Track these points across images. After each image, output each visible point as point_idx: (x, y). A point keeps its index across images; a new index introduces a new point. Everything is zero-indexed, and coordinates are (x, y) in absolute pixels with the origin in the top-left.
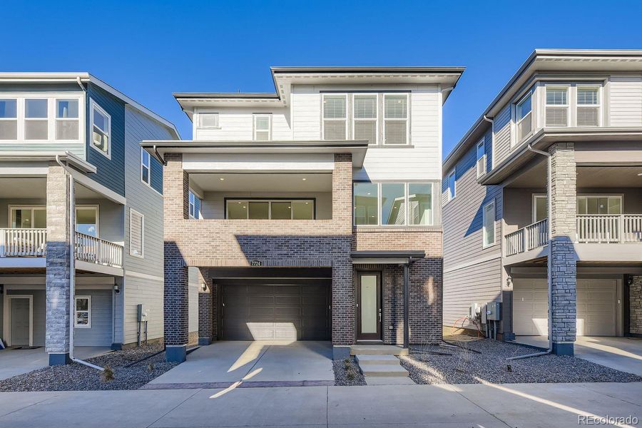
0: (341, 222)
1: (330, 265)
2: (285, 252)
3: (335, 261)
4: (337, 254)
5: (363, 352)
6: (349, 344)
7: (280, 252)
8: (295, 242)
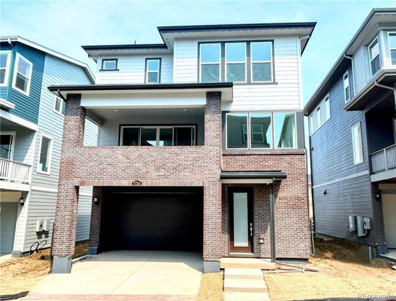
0: (211, 148)
1: (201, 185)
2: (163, 174)
3: (206, 181)
4: (208, 176)
5: (231, 265)
6: (218, 258)
7: (158, 174)
8: (172, 164)
